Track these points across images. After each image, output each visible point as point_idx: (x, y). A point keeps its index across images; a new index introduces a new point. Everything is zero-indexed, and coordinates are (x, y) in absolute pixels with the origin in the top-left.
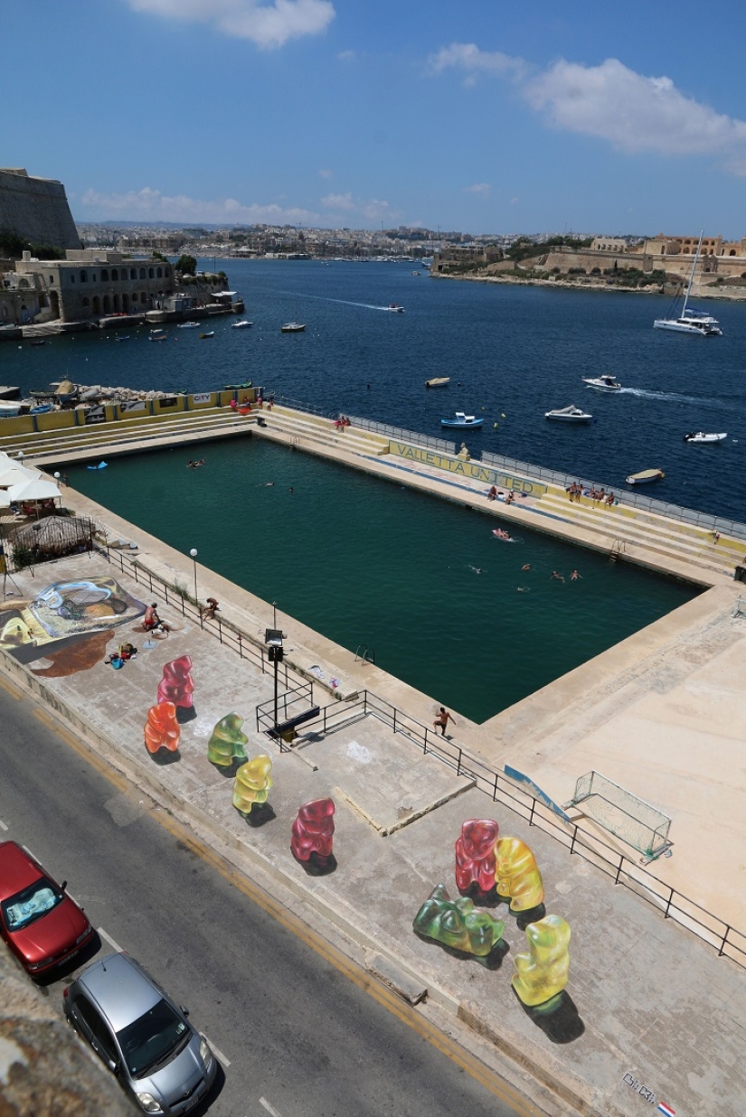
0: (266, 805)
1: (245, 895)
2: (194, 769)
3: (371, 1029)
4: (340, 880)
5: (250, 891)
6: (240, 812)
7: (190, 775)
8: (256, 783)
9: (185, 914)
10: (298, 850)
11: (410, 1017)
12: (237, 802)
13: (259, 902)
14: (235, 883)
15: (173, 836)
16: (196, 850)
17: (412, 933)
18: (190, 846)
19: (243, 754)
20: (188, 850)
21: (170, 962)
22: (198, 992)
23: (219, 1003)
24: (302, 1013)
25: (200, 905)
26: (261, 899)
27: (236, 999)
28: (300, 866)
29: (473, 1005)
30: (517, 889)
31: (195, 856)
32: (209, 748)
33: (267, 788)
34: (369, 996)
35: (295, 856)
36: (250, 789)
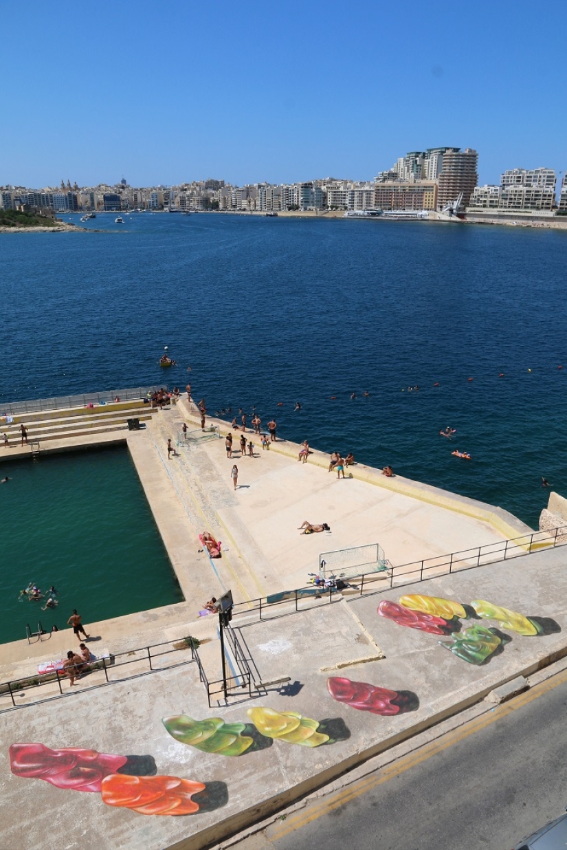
0: (321, 723)
1: (413, 768)
2: (247, 772)
3: (544, 714)
4: (426, 693)
5: (408, 763)
6: (326, 743)
7: (256, 776)
8: (288, 724)
9: (428, 819)
10: (386, 711)
11: (535, 693)
12: (312, 744)
13: (421, 759)
14: (396, 773)
15: (319, 819)
16: (347, 799)
17: (481, 667)
18: (338, 805)
19: (240, 726)
20: (344, 807)
21: (482, 839)
22: (514, 820)
23: (525, 804)
24: (533, 750)
25: (419, 805)
26: (420, 757)
27: (521, 791)
28: (405, 714)
29: (541, 654)
30: (448, 611)
31: (355, 802)
32: (216, 752)
33: (300, 717)
34: (519, 709)
35: (393, 715)
36: (296, 730)
